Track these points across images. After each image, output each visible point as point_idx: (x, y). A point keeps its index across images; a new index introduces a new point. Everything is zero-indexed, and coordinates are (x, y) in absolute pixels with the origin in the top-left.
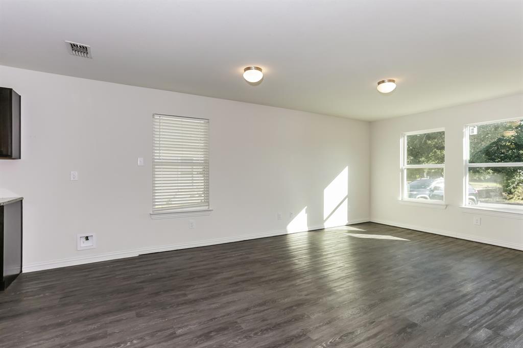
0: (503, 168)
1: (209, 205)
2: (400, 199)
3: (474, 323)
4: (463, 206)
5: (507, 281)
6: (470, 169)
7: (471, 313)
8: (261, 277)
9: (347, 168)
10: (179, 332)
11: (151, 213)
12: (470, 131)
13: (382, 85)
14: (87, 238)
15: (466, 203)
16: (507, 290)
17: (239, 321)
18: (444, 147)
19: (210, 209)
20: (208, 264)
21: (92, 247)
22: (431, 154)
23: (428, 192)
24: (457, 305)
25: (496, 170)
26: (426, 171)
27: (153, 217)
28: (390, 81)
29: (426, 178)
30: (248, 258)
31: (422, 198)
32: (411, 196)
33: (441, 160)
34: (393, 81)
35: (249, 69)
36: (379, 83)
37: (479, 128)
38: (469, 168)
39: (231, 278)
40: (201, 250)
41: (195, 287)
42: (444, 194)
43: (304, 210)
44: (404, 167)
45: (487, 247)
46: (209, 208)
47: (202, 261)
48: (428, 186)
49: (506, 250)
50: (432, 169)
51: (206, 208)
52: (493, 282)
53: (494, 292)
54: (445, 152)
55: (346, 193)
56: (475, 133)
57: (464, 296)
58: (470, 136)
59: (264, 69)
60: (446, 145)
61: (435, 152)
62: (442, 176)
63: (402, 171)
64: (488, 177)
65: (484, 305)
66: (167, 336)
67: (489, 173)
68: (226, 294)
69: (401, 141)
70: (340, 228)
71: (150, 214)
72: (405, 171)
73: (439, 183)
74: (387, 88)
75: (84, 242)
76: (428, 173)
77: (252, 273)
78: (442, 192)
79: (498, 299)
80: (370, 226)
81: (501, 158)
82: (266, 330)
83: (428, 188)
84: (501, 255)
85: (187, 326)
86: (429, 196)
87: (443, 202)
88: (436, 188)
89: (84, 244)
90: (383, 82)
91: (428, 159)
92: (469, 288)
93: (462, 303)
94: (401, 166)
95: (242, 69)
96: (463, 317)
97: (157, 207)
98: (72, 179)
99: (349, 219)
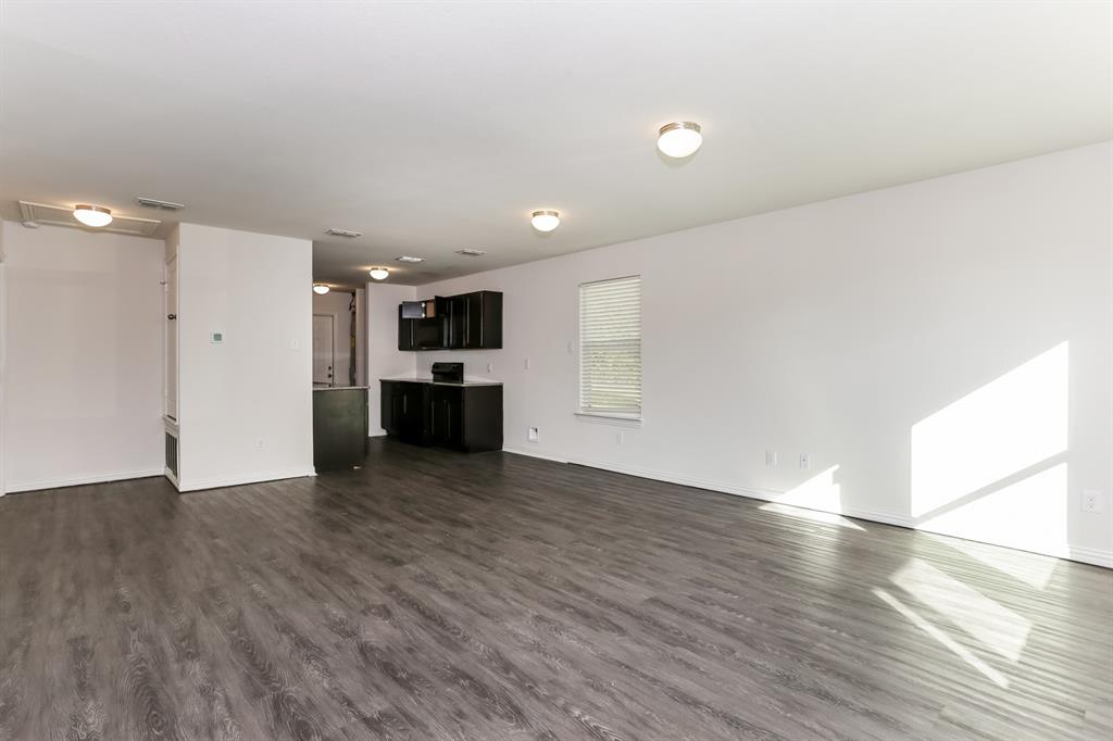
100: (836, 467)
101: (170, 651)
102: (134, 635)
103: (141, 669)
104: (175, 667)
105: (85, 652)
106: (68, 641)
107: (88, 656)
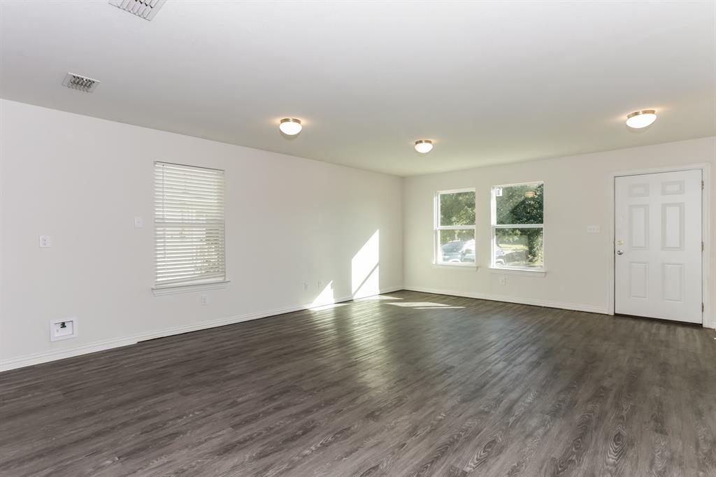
0: (529, 230)
1: (224, 276)
2: (434, 263)
3: (496, 359)
4: (492, 267)
5: (521, 329)
6: (498, 230)
7: (494, 354)
8: (303, 349)
9: (378, 231)
10: (240, 400)
11: (154, 287)
12: (497, 192)
13: (420, 145)
14: (63, 325)
15: (494, 265)
16: (520, 335)
17: (297, 384)
18: (474, 204)
19: (227, 280)
20: (236, 343)
21: (72, 336)
22: (463, 212)
23: (459, 256)
24: (485, 350)
25: (523, 231)
26: (457, 232)
27: (155, 292)
28: (427, 141)
29: (457, 240)
30: (280, 333)
31: (456, 261)
32: (444, 260)
33: (472, 220)
34: (430, 142)
35: (287, 120)
36: (417, 143)
37: (505, 189)
38: (496, 229)
39: (270, 352)
40: (218, 331)
41: (234, 364)
42: (475, 258)
43: (329, 286)
44: (438, 229)
45: (510, 305)
46: (225, 279)
47: (226, 341)
48: (460, 249)
49: (524, 306)
50: (463, 230)
51: (221, 279)
52: (512, 331)
53: (512, 338)
54: (475, 211)
55: (377, 261)
56: (501, 195)
57: (489, 343)
58: (497, 197)
59: (303, 122)
60: (477, 201)
61: (467, 211)
62: (474, 238)
63: (436, 233)
64: (516, 238)
65: (503, 348)
66: (229, 405)
67: (516, 234)
68: (272, 366)
69: (435, 199)
70: (372, 298)
71: (153, 289)
72: (439, 232)
73: (470, 245)
74: (424, 148)
75: (57, 331)
76: (460, 235)
77: (292, 346)
78: (473, 255)
79: (513, 342)
80: (403, 293)
81: (527, 217)
82: (326, 387)
83: (460, 252)
84: (520, 311)
85: (246, 395)
86: (461, 260)
87: (474, 264)
88: (468, 251)
89: (60, 333)
90: (421, 142)
91: (460, 219)
92: (493, 337)
93: (488, 349)
94: (435, 227)
95: (278, 121)
96: (488, 357)
97: (159, 280)
98: (41, 246)
99: (380, 288)
100: (332, 282)
101: (611, 395)
102: (624, 413)
103: (629, 395)
104: (615, 389)
105: (656, 420)
106: (667, 434)
107: (654, 417)
